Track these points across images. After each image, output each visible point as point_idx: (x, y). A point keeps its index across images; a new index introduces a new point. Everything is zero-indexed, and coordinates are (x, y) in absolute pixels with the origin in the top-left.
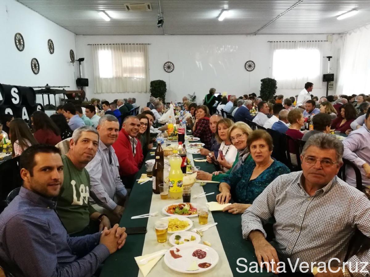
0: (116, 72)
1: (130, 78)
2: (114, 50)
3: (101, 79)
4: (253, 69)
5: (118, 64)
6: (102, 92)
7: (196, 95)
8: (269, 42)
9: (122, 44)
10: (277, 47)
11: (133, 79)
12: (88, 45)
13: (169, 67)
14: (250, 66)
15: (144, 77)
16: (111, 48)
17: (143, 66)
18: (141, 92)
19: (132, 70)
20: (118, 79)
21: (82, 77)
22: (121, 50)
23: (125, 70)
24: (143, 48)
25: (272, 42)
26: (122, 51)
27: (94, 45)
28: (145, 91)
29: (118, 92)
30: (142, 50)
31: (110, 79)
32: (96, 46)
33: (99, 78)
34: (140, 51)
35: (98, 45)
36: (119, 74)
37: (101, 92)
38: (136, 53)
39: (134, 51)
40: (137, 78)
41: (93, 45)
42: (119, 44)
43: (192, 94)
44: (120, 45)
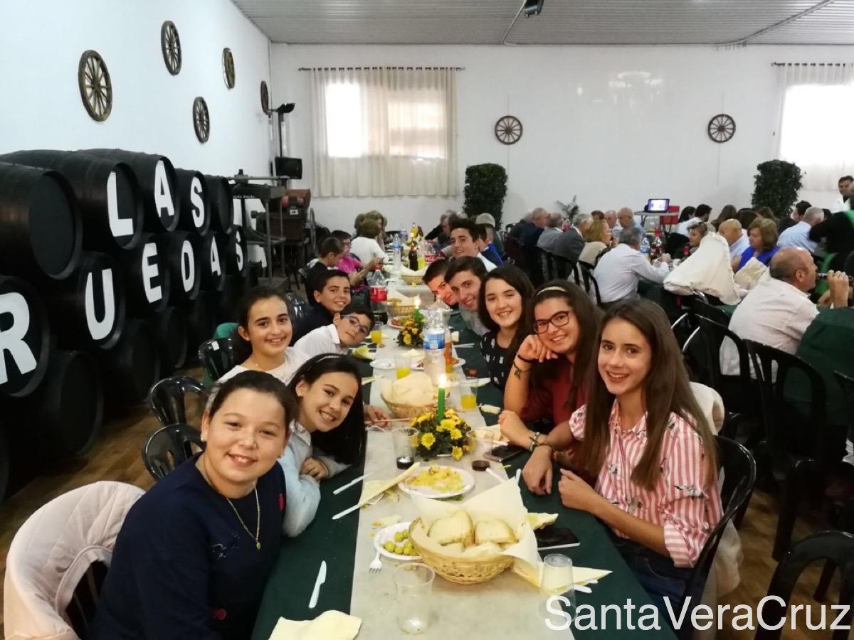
0: (372, 143)
1: (406, 157)
2: (368, 82)
3: (332, 160)
4: (731, 137)
5: (379, 120)
6: (333, 196)
7: (578, 203)
8: (775, 64)
9: (389, 68)
10: (796, 80)
11: (414, 162)
12: (300, 70)
13: (508, 130)
14: (721, 129)
15: (442, 157)
16: (360, 80)
17: (442, 126)
18: (433, 196)
19: (413, 137)
20: (375, 160)
21: (285, 155)
22: (385, 84)
23: (394, 137)
24: (443, 79)
25: (784, 64)
26: (389, 87)
27: (317, 70)
28: (445, 193)
29: (375, 194)
30: (439, 85)
31: (355, 160)
32: (320, 73)
33: (326, 157)
34: (436, 88)
35: (326, 69)
36: (379, 149)
37: (329, 195)
38: (425, 91)
39: (420, 86)
40: (425, 159)
41: (314, 69)
42: (380, 68)
43: (567, 201)
44: (385, 72)
